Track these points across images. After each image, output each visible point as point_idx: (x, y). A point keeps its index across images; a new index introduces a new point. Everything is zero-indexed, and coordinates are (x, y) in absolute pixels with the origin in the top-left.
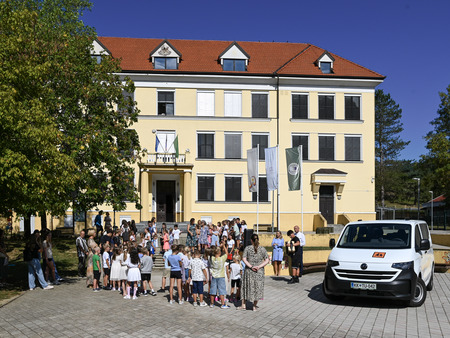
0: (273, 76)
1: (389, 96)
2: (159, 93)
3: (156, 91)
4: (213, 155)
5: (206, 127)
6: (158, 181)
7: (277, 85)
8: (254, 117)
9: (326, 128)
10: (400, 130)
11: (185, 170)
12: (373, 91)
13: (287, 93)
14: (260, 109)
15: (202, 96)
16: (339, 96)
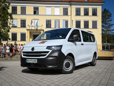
0: (69, 2)
1: (108, 10)
2: (34, 7)
3: (33, 7)
4: (51, 27)
5: (49, 18)
6: (34, 35)
7: (71, 5)
8: (64, 15)
9: (86, 18)
10: (112, 20)
11: (41, 31)
12: (101, 7)
13: (74, 8)
14: (65, 12)
15: (47, 8)
16: (90, 8)
